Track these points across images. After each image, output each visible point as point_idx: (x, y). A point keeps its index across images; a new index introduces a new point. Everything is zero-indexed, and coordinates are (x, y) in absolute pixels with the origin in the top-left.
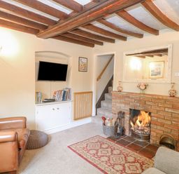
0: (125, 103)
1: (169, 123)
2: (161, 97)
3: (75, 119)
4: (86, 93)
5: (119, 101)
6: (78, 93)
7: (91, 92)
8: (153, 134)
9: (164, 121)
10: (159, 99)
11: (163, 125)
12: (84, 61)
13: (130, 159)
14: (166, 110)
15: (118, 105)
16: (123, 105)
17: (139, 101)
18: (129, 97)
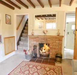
0: (36, 41)
1: (58, 47)
2: (54, 36)
3: (6, 55)
4: (11, 37)
5: (33, 40)
6: (6, 38)
7: (14, 37)
8: (51, 53)
9: (55, 47)
10: (53, 37)
11: (55, 49)
12: (9, 17)
13: (47, 69)
14: (56, 42)
15: (32, 42)
16: (35, 42)
17: (44, 39)
18: (38, 38)
